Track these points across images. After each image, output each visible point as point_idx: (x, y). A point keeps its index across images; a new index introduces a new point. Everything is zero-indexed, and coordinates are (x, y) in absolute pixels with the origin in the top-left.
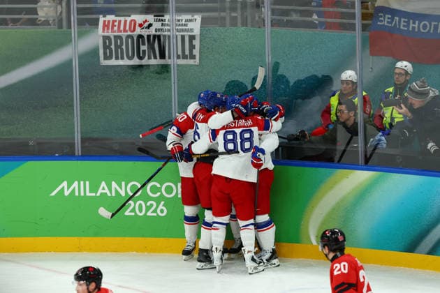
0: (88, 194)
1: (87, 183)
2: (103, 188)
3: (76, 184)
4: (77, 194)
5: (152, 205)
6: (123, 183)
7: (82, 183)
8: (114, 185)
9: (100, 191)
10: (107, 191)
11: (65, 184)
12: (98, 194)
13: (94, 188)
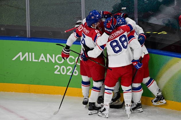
0: (34, 60)
1: (33, 54)
2: (42, 58)
3: (27, 54)
4: (27, 60)
5: (70, 69)
6: (54, 55)
7: (30, 54)
8: (48, 56)
9: (41, 59)
10: (44, 59)
11: (21, 54)
12: (39, 61)
13: (37, 57)
